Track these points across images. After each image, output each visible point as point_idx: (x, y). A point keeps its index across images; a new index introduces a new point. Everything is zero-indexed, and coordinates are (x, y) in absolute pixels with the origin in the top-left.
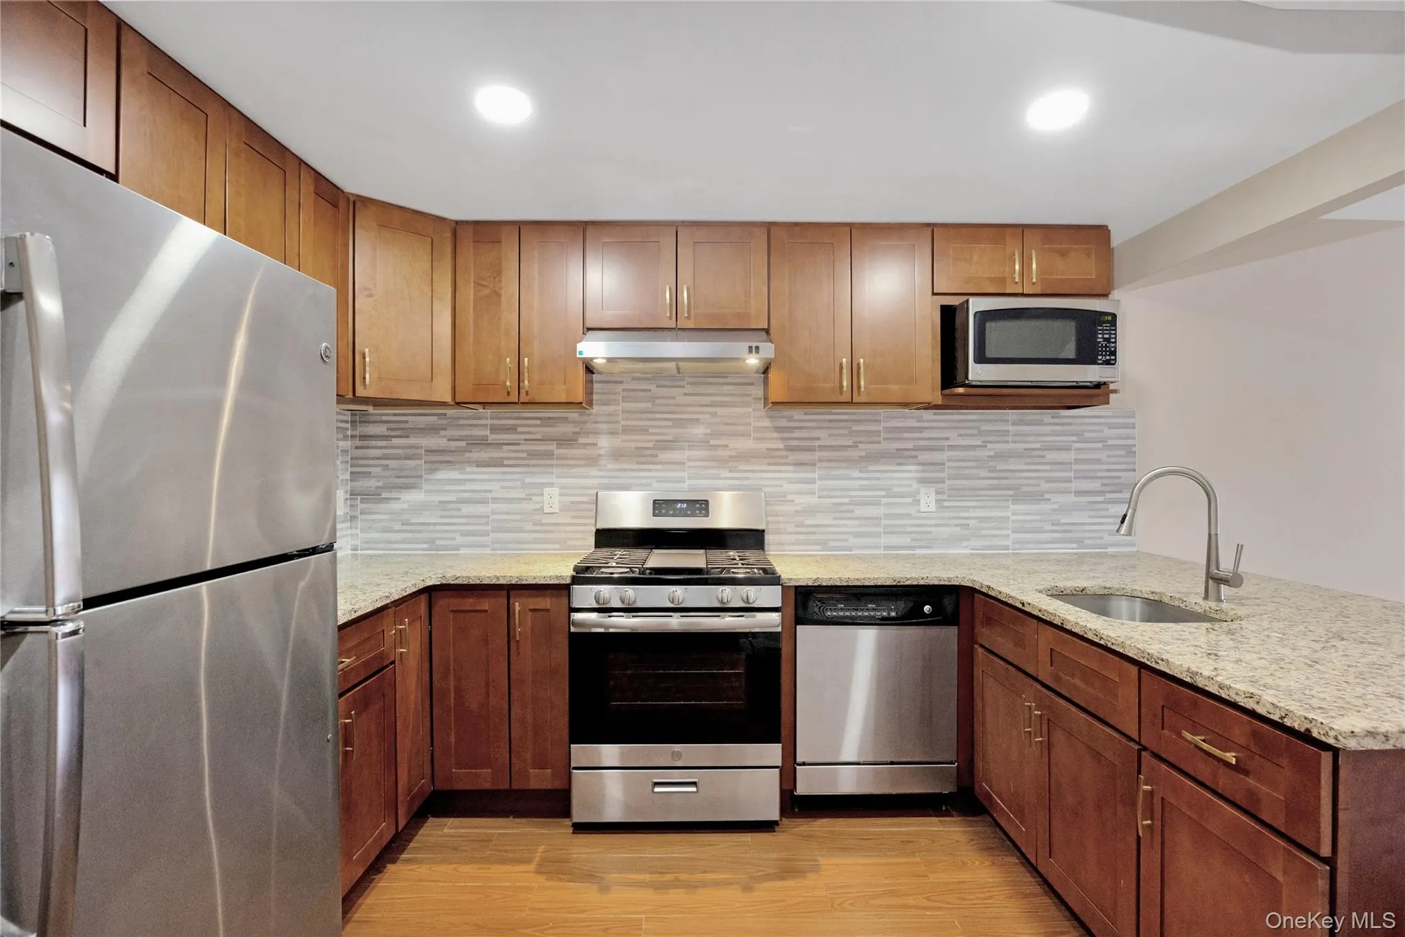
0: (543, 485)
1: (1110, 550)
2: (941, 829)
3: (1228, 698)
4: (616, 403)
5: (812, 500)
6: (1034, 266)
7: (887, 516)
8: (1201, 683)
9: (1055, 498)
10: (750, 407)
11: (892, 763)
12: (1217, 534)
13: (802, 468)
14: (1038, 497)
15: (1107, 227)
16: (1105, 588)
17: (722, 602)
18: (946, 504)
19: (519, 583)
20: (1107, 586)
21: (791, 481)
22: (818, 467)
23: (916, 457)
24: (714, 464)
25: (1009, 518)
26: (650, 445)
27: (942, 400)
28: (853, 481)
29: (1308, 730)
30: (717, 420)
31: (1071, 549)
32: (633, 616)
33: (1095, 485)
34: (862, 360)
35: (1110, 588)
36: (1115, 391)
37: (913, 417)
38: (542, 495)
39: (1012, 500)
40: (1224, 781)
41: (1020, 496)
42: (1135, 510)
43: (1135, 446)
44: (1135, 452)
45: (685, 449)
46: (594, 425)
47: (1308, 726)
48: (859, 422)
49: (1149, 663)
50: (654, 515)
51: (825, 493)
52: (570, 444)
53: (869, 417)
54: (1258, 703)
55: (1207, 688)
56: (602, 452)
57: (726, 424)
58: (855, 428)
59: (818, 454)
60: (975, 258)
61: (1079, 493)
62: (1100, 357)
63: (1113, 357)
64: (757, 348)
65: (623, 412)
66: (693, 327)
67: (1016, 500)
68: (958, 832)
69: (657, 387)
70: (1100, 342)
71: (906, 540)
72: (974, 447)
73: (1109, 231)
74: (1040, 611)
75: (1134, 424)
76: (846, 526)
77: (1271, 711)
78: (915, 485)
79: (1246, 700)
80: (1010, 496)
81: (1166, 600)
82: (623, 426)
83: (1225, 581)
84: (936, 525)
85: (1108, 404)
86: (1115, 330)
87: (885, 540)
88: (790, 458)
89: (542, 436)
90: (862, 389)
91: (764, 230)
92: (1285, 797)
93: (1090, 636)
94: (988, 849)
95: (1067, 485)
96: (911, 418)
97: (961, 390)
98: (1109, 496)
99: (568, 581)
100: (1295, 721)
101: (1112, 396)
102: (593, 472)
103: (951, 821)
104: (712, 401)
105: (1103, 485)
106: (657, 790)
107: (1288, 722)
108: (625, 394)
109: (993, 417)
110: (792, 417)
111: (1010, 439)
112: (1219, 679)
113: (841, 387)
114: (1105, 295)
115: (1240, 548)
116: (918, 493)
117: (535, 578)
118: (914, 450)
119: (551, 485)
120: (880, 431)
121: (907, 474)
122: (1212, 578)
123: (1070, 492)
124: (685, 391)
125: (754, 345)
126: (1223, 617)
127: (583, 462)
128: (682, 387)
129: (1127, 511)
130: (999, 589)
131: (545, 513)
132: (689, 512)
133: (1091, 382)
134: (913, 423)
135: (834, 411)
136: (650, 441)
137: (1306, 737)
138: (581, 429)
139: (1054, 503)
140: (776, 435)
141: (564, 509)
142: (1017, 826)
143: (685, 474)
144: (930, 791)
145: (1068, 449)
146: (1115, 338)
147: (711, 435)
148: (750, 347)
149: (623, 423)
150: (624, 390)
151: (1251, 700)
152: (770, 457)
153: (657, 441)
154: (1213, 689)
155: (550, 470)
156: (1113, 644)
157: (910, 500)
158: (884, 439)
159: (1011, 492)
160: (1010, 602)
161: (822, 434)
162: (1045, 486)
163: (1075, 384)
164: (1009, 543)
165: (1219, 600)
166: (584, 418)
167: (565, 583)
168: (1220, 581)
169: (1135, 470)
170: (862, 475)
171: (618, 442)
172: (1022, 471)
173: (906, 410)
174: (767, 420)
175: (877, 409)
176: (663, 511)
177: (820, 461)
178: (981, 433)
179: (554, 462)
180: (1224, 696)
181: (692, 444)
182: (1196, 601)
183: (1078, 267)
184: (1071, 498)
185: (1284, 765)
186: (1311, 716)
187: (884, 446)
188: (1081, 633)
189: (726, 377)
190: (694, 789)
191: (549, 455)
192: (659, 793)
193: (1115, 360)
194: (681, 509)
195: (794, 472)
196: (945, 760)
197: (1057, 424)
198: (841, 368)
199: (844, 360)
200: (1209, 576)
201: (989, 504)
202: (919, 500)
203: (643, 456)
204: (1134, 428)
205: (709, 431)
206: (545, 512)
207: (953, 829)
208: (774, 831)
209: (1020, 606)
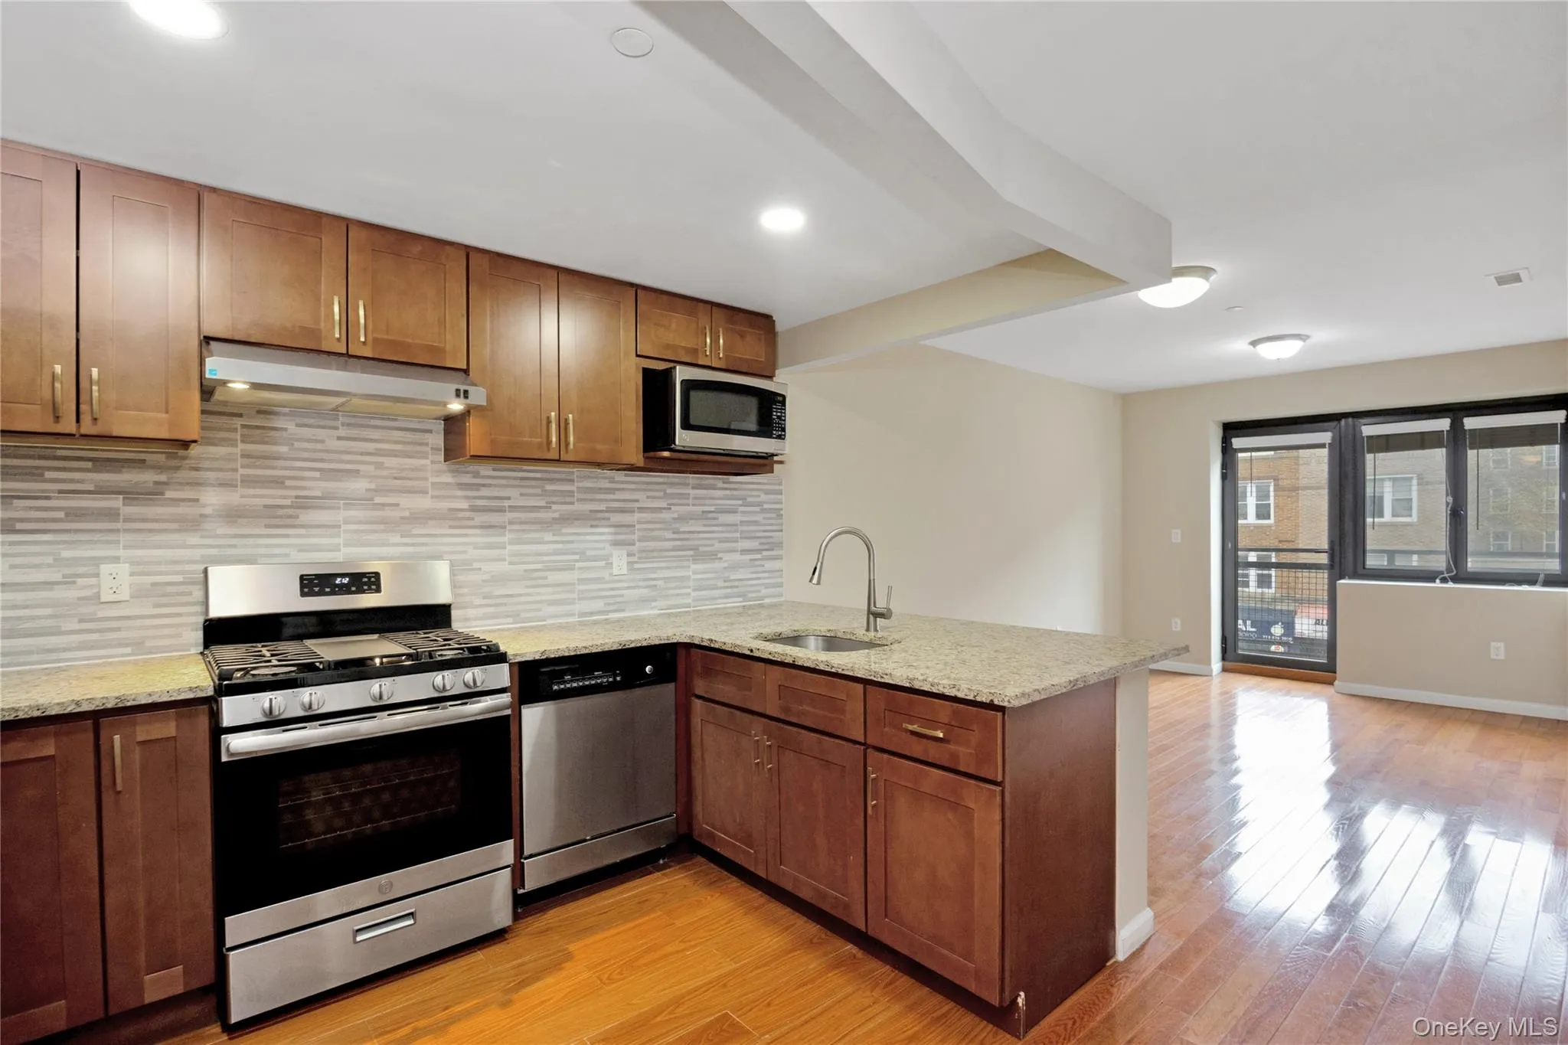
0: (97, 561)
1: (767, 601)
2: (667, 880)
3: (937, 692)
4: (233, 443)
5: (504, 567)
6: (721, 341)
7: (581, 581)
8: (917, 685)
9: (727, 557)
10: (427, 458)
11: (619, 830)
12: (874, 580)
13: (490, 531)
14: (713, 556)
15: (772, 317)
16: (795, 631)
17: (467, 685)
18: (637, 566)
19: (120, 705)
20: (796, 629)
21: (476, 547)
22: (509, 530)
23: (609, 519)
24: (381, 527)
25: (689, 576)
26: (288, 502)
27: (645, 462)
28: (547, 544)
29: (992, 701)
30: (384, 473)
31: (736, 603)
32: (320, 725)
33: (753, 544)
34: (570, 416)
35: (798, 631)
36: (781, 462)
37: (605, 478)
38: (97, 575)
39: (693, 560)
40: (933, 753)
41: (700, 556)
42: (822, 563)
43: (782, 509)
44: (782, 515)
45: (339, 508)
46: (194, 474)
47: (990, 698)
48: (551, 480)
49: (875, 679)
50: (303, 594)
51: (516, 559)
52: (151, 499)
53: (563, 476)
54: (959, 690)
55: (922, 688)
56: (208, 511)
57: (396, 478)
58: (549, 487)
59: (509, 515)
60: (673, 326)
61: (744, 551)
62: (774, 432)
63: (783, 433)
64: (466, 392)
65: (243, 456)
66: (370, 356)
67: (695, 560)
68: (683, 878)
69: (298, 425)
70: (774, 419)
71: (598, 605)
72: (660, 510)
73: (774, 321)
74: (770, 654)
75: (782, 490)
76: (539, 594)
77: (968, 694)
78: (609, 548)
79: (950, 691)
80: (691, 556)
81: (840, 635)
82: (242, 475)
83: (882, 615)
84: (628, 588)
85: (773, 472)
86: (785, 410)
87: (578, 607)
88: (476, 519)
89: (96, 486)
90: (571, 446)
91: (463, 254)
92: (975, 750)
93: (822, 667)
94: (711, 884)
95: (734, 545)
96: (603, 478)
97: (666, 454)
98: (765, 553)
99: (210, 692)
100: (983, 697)
101: (776, 466)
102: (193, 539)
103: (670, 872)
104: (377, 449)
105: (761, 544)
106: (359, 938)
107: (979, 699)
108: (246, 431)
109: (676, 480)
110: (478, 473)
111: (690, 501)
112: (930, 679)
113: (549, 443)
114: (770, 377)
115: (890, 588)
116: (611, 555)
117: (150, 695)
118: (607, 511)
119: (116, 560)
120: (573, 492)
121: (599, 538)
122: (872, 614)
123: (737, 551)
124: (336, 433)
125: (462, 388)
126: (885, 642)
127: (175, 526)
128: (336, 428)
129: (817, 564)
130: (723, 641)
131: (102, 603)
132: (353, 589)
133: (766, 453)
134: (606, 484)
135: (525, 468)
136: (285, 497)
137: (991, 706)
138: (168, 478)
139: (725, 561)
140: (459, 493)
141: (139, 594)
142: (744, 852)
143: (341, 541)
144: (649, 850)
145: (734, 512)
146: (785, 416)
147: (375, 490)
148: (458, 391)
149: (241, 471)
150: (243, 426)
151: (954, 689)
152: (451, 518)
153: (297, 497)
154: (926, 688)
155: (112, 537)
156: (843, 670)
157: (603, 563)
158: (578, 500)
159: (691, 553)
160: (737, 650)
161: (513, 493)
162: (718, 546)
163: (755, 454)
164: (689, 601)
165: (876, 630)
166: (174, 463)
167: (205, 695)
168: (877, 615)
169: (782, 531)
170: (556, 538)
171: (233, 498)
172: (699, 532)
173: (599, 471)
174: (450, 474)
175: (569, 467)
176: (316, 589)
177: (511, 523)
178: (666, 496)
179: (119, 525)
180: (934, 691)
181: (351, 501)
182: (861, 634)
183: (751, 349)
184: (737, 556)
185: (975, 729)
186: (993, 691)
187: (578, 507)
188: (812, 666)
189: (395, 420)
190: (411, 922)
191: (112, 515)
192: (361, 941)
193: (785, 435)
194: (342, 585)
195: (482, 536)
196: (664, 815)
197: (726, 489)
198: (549, 422)
199: (553, 414)
200: (869, 612)
201: (674, 564)
202: (612, 563)
203: (278, 518)
204: (782, 494)
205: (373, 486)
206: (103, 600)
207: (676, 877)
208: (506, 940)
209: (748, 653)
